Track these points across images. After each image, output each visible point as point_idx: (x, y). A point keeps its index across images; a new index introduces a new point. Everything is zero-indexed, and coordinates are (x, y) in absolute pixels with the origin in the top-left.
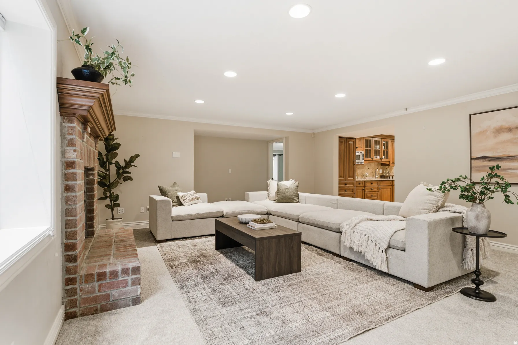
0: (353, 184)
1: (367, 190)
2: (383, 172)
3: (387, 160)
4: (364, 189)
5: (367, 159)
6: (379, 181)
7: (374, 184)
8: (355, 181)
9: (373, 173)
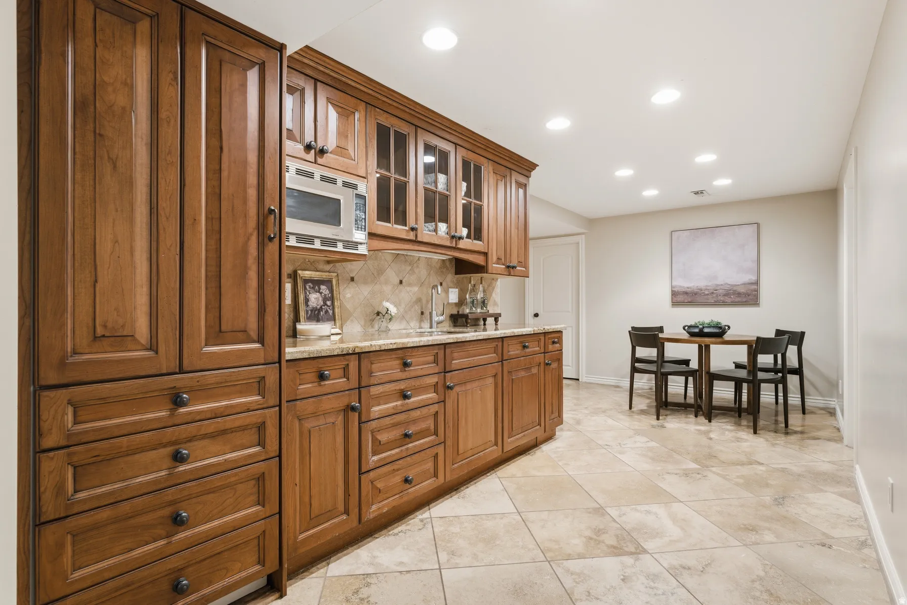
0: (260, 385)
1: (377, 410)
2: (461, 302)
3: (477, 245)
4: (353, 409)
5: (384, 228)
6: (445, 345)
7: (422, 365)
8: (280, 362)
9: (424, 301)
